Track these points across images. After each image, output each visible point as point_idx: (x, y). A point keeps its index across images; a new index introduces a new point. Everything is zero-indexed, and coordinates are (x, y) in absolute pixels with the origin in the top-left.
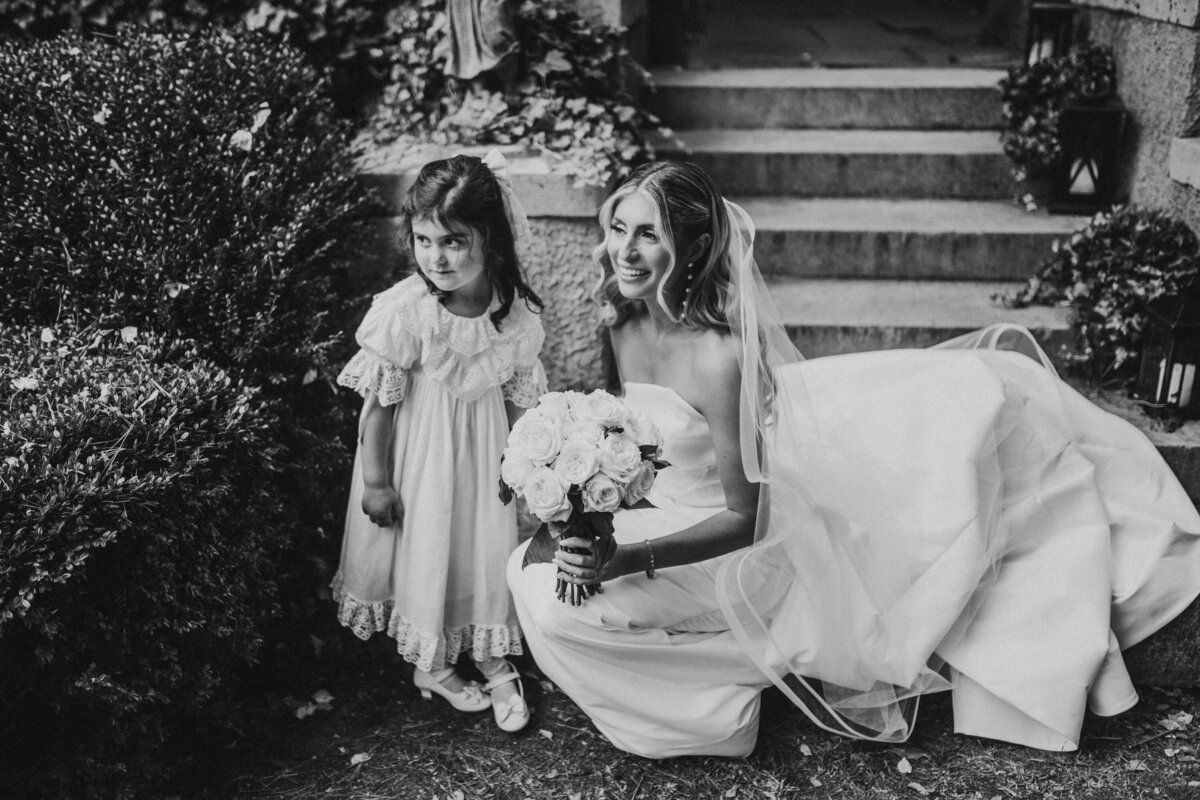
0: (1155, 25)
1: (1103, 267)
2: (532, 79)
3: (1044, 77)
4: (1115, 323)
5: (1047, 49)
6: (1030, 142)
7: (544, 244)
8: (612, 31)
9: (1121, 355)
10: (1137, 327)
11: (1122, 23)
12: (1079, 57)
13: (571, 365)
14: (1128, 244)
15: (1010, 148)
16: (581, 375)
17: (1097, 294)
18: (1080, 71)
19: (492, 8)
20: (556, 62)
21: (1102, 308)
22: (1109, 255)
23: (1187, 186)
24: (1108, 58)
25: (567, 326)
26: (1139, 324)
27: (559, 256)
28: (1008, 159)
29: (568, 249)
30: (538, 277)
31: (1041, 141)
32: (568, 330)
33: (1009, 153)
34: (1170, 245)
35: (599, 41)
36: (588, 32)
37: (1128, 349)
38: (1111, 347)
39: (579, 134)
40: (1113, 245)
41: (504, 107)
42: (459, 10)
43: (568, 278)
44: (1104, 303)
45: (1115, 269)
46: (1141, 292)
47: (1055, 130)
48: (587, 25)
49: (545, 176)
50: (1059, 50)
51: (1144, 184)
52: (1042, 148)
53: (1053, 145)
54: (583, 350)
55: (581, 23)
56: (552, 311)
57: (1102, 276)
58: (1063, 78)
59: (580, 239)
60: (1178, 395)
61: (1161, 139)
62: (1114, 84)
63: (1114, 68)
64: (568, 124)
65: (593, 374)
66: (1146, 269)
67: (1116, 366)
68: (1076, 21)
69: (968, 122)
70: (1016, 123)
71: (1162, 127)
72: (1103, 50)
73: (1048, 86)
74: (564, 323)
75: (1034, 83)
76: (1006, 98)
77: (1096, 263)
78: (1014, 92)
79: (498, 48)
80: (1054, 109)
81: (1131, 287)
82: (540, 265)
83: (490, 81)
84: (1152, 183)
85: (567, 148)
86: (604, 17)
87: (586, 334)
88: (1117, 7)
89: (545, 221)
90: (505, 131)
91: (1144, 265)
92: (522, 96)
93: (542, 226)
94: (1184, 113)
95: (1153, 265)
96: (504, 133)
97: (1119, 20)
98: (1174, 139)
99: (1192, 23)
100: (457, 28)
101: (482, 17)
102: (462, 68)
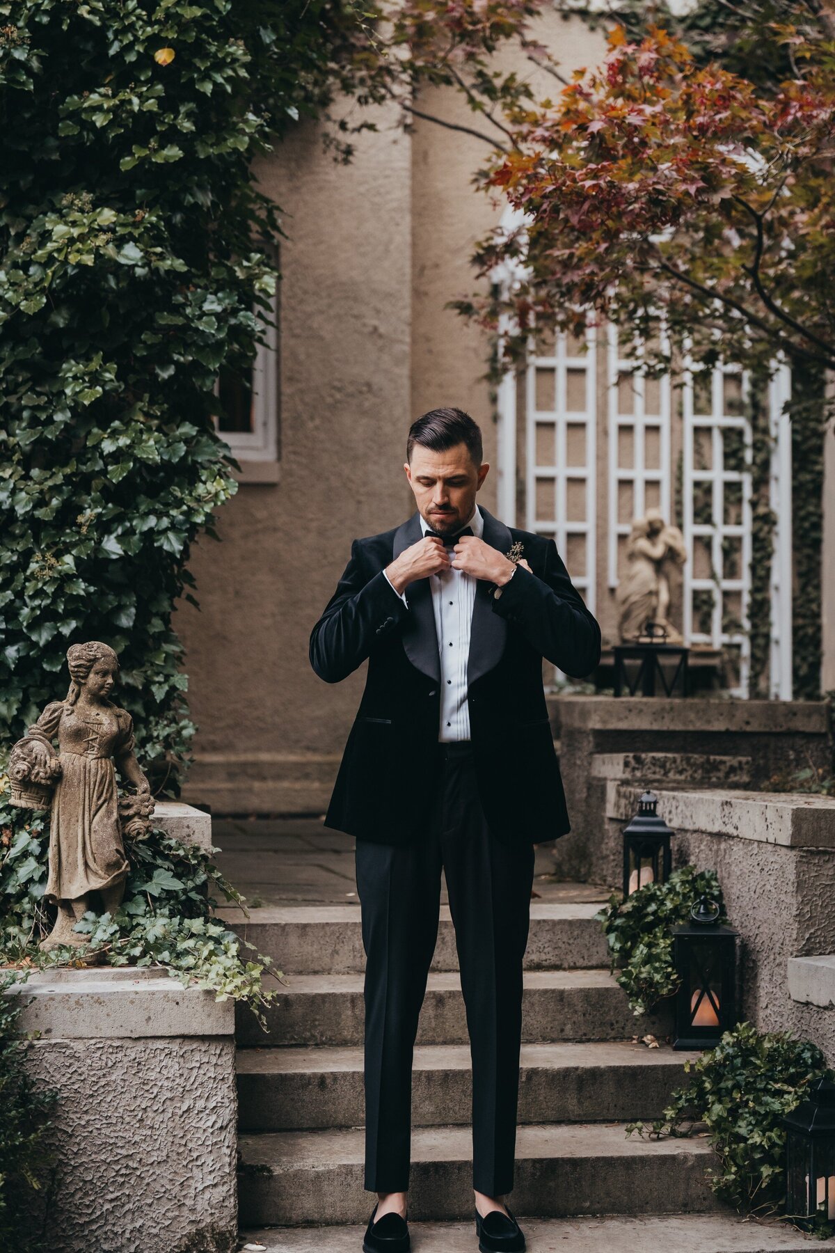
0: (756, 844)
1: (737, 1086)
2: (140, 899)
3: (648, 904)
4: (757, 1139)
5: (646, 875)
6: (645, 971)
7: (177, 1067)
8: (202, 852)
9: (766, 1171)
10: (778, 1141)
11: (723, 846)
12: (683, 883)
13: (201, 1204)
14: (758, 1062)
15: (623, 979)
16: (212, 1214)
17: (734, 1114)
18: (686, 897)
19: (105, 826)
20: (163, 881)
21: (742, 1127)
22: (741, 1074)
23: (807, 1004)
24: (714, 883)
25: (197, 1159)
26: (780, 1137)
27: (192, 1080)
28: (622, 993)
29: (202, 1072)
30: (168, 1103)
31: (656, 970)
32: (199, 1163)
33: (623, 985)
34: (798, 1060)
35: (194, 862)
36: (181, 853)
37: (772, 1165)
38: (755, 1166)
39: (205, 953)
40: (746, 1064)
41: (116, 927)
42: (68, 827)
43: (201, 1104)
44: (742, 1123)
45: (750, 1088)
46: (777, 1106)
47: (669, 958)
48: (180, 845)
49: (181, 993)
50: (662, 876)
51: (768, 1011)
52: (657, 977)
53: (669, 975)
54: (215, 1186)
55: (173, 843)
56: (183, 1142)
57: (737, 1095)
58: (669, 905)
59: (214, 1060)
60: (826, 1202)
61: (777, 961)
62: (723, 911)
63: (721, 894)
64: (190, 943)
65: (226, 1212)
66: (778, 1086)
67: (764, 1185)
68: (674, 845)
69: (570, 960)
70: (626, 954)
71: (777, 950)
72: (707, 875)
73: (654, 913)
74: (195, 1155)
75: (638, 913)
76: (609, 930)
77: (730, 1084)
78: (619, 922)
79: (110, 867)
80: (664, 937)
81: (767, 1104)
82: (171, 1090)
83: (95, 901)
84: (776, 1009)
85: (195, 967)
86: (193, 837)
87: (218, 1166)
88: (715, 829)
89: (178, 1041)
90: (120, 951)
91: (776, 1082)
92: (132, 917)
93: (175, 1046)
94: (795, 932)
95: (785, 1081)
96: (120, 954)
97: (720, 843)
98: (790, 959)
99: (787, 843)
100: (64, 847)
101: (93, 835)
102: (64, 888)
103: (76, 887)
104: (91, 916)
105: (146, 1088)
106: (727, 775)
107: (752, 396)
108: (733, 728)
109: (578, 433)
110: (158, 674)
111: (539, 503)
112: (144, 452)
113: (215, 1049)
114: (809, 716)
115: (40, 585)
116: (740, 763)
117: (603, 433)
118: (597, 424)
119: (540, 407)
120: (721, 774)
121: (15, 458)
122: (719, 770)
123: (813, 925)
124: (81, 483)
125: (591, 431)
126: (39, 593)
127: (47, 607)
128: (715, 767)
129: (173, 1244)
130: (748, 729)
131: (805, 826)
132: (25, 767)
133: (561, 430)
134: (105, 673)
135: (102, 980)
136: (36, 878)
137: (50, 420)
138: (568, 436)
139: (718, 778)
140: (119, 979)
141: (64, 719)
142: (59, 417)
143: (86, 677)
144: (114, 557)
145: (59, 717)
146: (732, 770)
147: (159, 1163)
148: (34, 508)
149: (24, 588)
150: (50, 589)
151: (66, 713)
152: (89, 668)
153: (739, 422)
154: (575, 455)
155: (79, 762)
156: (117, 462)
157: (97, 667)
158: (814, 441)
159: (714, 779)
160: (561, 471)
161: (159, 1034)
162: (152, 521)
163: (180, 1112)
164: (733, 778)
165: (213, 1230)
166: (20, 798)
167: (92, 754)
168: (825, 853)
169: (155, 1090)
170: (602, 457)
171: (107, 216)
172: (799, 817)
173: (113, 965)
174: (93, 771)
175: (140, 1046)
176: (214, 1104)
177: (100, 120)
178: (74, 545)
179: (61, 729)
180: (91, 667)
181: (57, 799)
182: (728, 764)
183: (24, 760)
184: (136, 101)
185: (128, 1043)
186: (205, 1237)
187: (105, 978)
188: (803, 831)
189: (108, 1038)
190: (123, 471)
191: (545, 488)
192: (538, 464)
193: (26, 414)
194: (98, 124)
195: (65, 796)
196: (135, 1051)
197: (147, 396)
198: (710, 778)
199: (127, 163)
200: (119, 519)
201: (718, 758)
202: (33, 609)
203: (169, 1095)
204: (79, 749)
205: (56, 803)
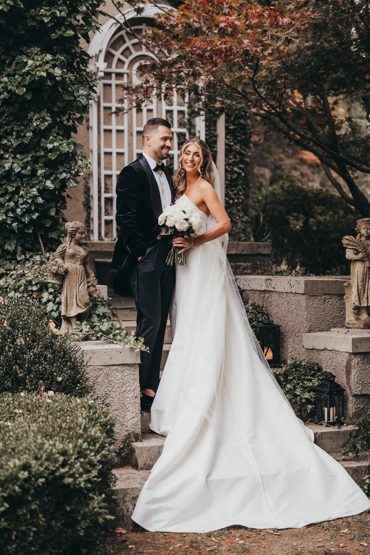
0: (285, 294)
1: (294, 378)
2: (95, 316)
4: (306, 395)
7: (120, 375)
8: (105, 299)
9: (309, 407)
10: (313, 396)
13: (129, 424)
16: (133, 428)
19: (84, 289)
21: (298, 392)
22: (296, 374)
23: (312, 349)
24: (264, 309)
27: (126, 380)
29: (129, 377)
30: (118, 388)
32: (129, 409)
35: (104, 303)
36: (100, 300)
37: (312, 405)
40: (296, 370)
41: (89, 326)
42: (70, 290)
43: (128, 389)
44: (298, 390)
45: (299, 378)
46: (310, 385)
49: (122, 349)
56: (123, 402)
57: (295, 381)
61: (297, 335)
63: (267, 312)
65: (138, 427)
66: (309, 377)
67: (309, 412)
71: (297, 331)
72: (261, 306)
74: (127, 407)
77: (292, 377)
79: (86, 305)
81: (306, 384)
82: (119, 384)
83: (80, 317)
86: (101, 294)
87: (134, 410)
88: (263, 289)
89: (121, 366)
90: (93, 335)
91: (308, 376)
92: (93, 323)
93: (119, 368)
94: (305, 324)
95: (311, 376)
96: (93, 336)
97: (266, 294)
98: (303, 334)
99: (303, 292)
100: (69, 297)
101: (80, 293)
102: (68, 313)
103: (74, 311)
104: (78, 323)
105: (111, 383)
106: (243, 270)
107: (189, 120)
108: (238, 253)
109: (121, 134)
110: (62, 234)
111: (105, 163)
112: (63, 148)
113: (133, 369)
114: (265, 248)
115: (25, 199)
116: (247, 265)
117: (131, 134)
118: (128, 131)
119: (105, 123)
120: (241, 270)
121: (10, 150)
122: (240, 268)
123: (311, 322)
124: (35, 160)
125: (126, 133)
126: (25, 203)
127: (28, 208)
128: (239, 267)
129: (120, 439)
130: (243, 253)
131: (309, 286)
132: (57, 268)
133: (114, 132)
134: (82, 233)
135: (91, 345)
136: (55, 309)
137: (25, 136)
138: (117, 136)
139: (240, 271)
140: (97, 345)
141: (67, 250)
142: (28, 134)
143: (75, 235)
144: (52, 189)
145: (65, 250)
146: (245, 268)
147: (115, 410)
148: (22, 170)
149: (18, 201)
150: (30, 201)
151: (68, 248)
152: (76, 231)
153: (184, 130)
154: (120, 144)
155: (74, 266)
156: (52, 152)
157: (79, 231)
158: (214, 138)
159: (238, 272)
160: (114, 150)
161: (115, 364)
162: (64, 175)
163: (122, 392)
164: (245, 271)
165: (134, 433)
166: (53, 280)
167: (78, 263)
168: (315, 296)
169: (113, 384)
170: (130, 144)
171: (49, 57)
172: (307, 283)
173: (91, 340)
174: (79, 269)
175: (108, 368)
176: (133, 389)
177: (46, 20)
178: (36, 184)
179: (66, 254)
180: (77, 231)
181: (66, 280)
182: (243, 266)
183: (56, 265)
184: (58, 13)
185: (104, 367)
186: (131, 436)
187: (92, 344)
188: (308, 288)
189: (97, 366)
190: (55, 155)
191: (108, 157)
192: (105, 147)
193: (14, 134)
194: (45, 21)
195: (69, 279)
196: (106, 370)
197: (57, 127)
198: (237, 271)
199: (53, 36)
200: (51, 174)
201: (240, 264)
202: (22, 209)
203: (118, 386)
204: (73, 261)
205: (66, 281)
